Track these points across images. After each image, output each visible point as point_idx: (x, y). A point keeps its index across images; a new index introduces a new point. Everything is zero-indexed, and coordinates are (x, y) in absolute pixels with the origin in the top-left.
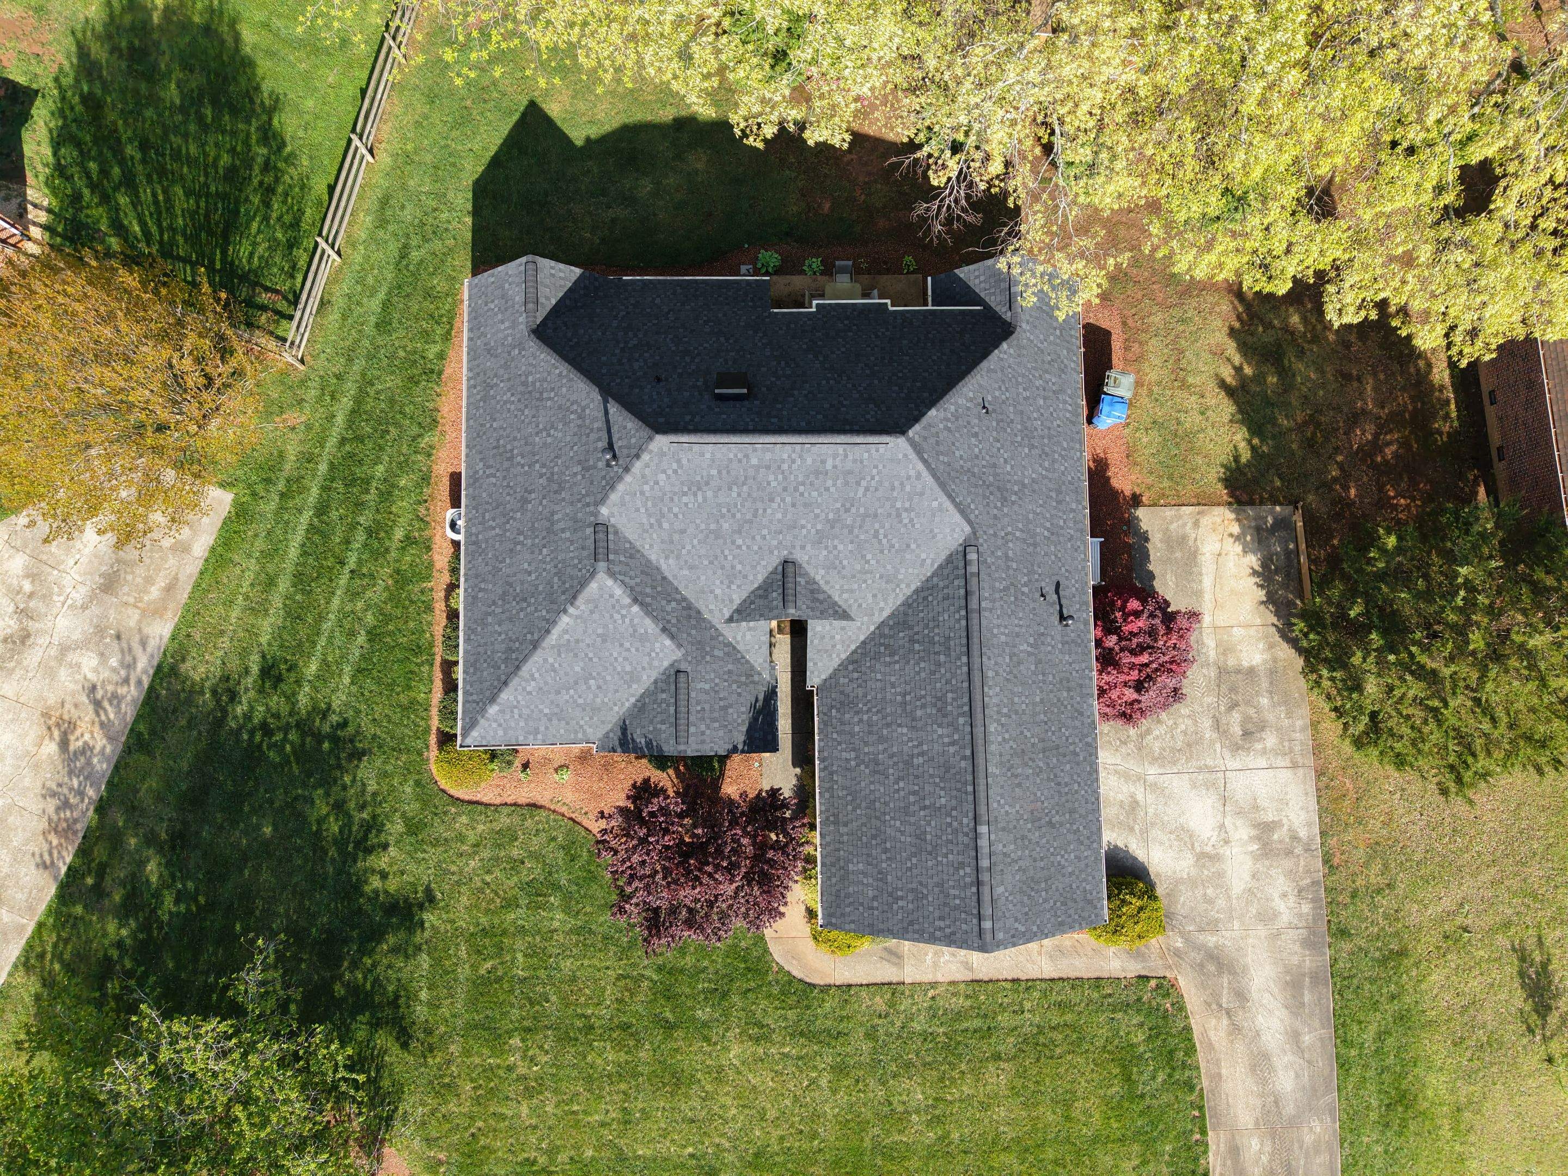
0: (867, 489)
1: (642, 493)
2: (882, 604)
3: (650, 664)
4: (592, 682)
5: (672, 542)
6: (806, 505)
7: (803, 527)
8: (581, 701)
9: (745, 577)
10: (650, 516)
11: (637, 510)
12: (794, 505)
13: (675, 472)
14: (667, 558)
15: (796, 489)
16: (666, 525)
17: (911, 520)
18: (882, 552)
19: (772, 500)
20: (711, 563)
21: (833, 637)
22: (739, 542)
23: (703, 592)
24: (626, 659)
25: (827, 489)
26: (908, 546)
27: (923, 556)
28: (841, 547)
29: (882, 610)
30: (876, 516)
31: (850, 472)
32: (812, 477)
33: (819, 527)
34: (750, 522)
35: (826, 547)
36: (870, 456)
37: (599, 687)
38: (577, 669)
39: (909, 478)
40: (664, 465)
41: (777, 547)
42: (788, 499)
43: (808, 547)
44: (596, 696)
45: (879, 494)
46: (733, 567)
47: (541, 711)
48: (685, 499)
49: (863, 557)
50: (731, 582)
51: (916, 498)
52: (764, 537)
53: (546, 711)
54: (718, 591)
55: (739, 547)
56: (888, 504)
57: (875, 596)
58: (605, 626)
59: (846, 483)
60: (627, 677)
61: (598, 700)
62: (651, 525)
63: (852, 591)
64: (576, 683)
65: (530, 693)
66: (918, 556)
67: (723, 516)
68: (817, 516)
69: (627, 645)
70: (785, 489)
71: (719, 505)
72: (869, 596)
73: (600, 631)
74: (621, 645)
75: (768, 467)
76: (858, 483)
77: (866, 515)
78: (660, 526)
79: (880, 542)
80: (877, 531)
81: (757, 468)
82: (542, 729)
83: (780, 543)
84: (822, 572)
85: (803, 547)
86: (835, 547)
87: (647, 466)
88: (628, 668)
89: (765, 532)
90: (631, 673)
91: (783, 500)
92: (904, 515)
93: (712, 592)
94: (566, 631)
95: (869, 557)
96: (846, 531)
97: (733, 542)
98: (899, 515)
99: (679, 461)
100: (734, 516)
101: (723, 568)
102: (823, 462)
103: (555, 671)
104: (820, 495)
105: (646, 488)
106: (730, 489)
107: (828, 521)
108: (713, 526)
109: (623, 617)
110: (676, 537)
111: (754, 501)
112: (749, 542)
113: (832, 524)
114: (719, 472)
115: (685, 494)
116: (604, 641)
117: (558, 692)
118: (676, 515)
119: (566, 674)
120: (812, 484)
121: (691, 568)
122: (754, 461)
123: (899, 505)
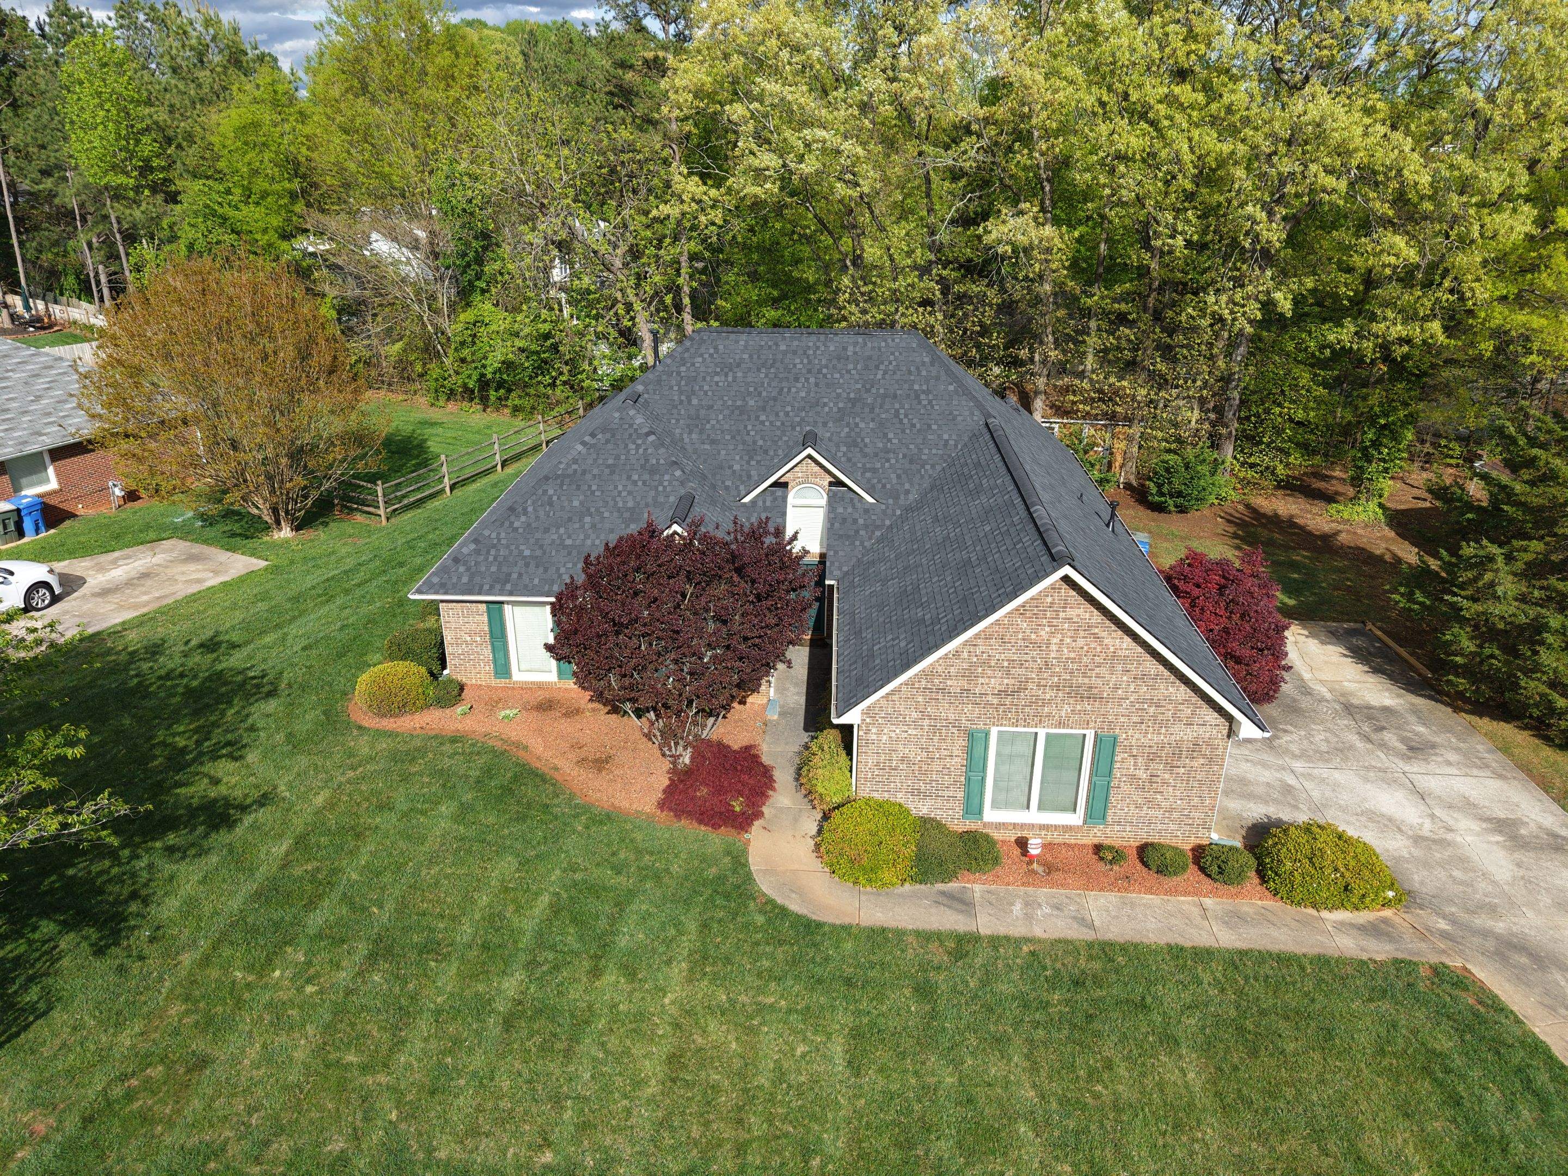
0: (885, 373)
1: (679, 373)
2: (907, 486)
3: (655, 499)
4: (587, 519)
5: (698, 417)
6: (828, 385)
7: (825, 404)
8: (568, 542)
9: (766, 452)
10: (681, 392)
11: (671, 388)
12: (817, 385)
13: (711, 355)
14: (690, 433)
15: (819, 371)
16: (695, 402)
17: (930, 402)
18: (903, 431)
19: (797, 380)
20: (733, 437)
21: (855, 521)
22: (763, 418)
23: (721, 468)
24: (630, 493)
25: (848, 372)
26: (929, 426)
27: (946, 437)
28: (862, 425)
29: (907, 492)
30: (895, 396)
31: (870, 358)
32: (835, 362)
33: (841, 405)
34: (775, 399)
35: (848, 425)
36: (887, 345)
37: (593, 526)
38: (576, 503)
39: (924, 363)
40: (702, 350)
41: (799, 424)
42: (812, 380)
43: (830, 424)
44: (587, 537)
45: (897, 377)
46: (755, 442)
47: (521, 552)
48: (716, 379)
49: (885, 435)
50: (751, 458)
51: (932, 382)
52: (787, 414)
53: (527, 553)
54: (737, 467)
55: (762, 423)
56: (906, 386)
57: (899, 477)
58: (617, 457)
59: (866, 368)
60: (626, 515)
61: (589, 542)
62: (681, 402)
63: (874, 470)
64: (570, 519)
65: (516, 529)
66: (940, 436)
67: (749, 394)
68: (839, 395)
69: (635, 477)
70: (809, 371)
71: (748, 384)
72: (893, 476)
73: (610, 462)
74: (629, 477)
75: (795, 353)
76: (877, 367)
77: (885, 396)
78: (689, 401)
79: (901, 421)
80: (897, 411)
81: (785, 353)
82: (515, 576)
83: (802, 419)
84: (844, 449)
85: (825, 424)
86: (857, 425)
87: (687, 350)
88: (630, 504)
89: (789, 409)
90: (632, 510)
91: (807, 380)
92: (923, 397)
93: (730, 467)
94: (575, 461)
95: (891, 435)
96: (867, 410)
97: (757, 417)
98: (917, 397)
99: (716, 348)
100: (760, 394)
101: (744, 442)
102: (845, 349)
103: (551, 503)
104: (842, 376)
105: (683, 369)
106: (759, 370)
107: (850, 400)
108: (739, 403)
109: (638, 447)
110: (703, 412)
111: (781, 380)
112: (772, 418)
113: (854, 402)
114: (751, 357)
115: (717, 374)
116: (613, 472)
117: (547, 530)
118: (706, 393)
119: (563, 508)
120: (834, 367)
121: (713, 442)
122: (783, 347)
123: (916, 387)
